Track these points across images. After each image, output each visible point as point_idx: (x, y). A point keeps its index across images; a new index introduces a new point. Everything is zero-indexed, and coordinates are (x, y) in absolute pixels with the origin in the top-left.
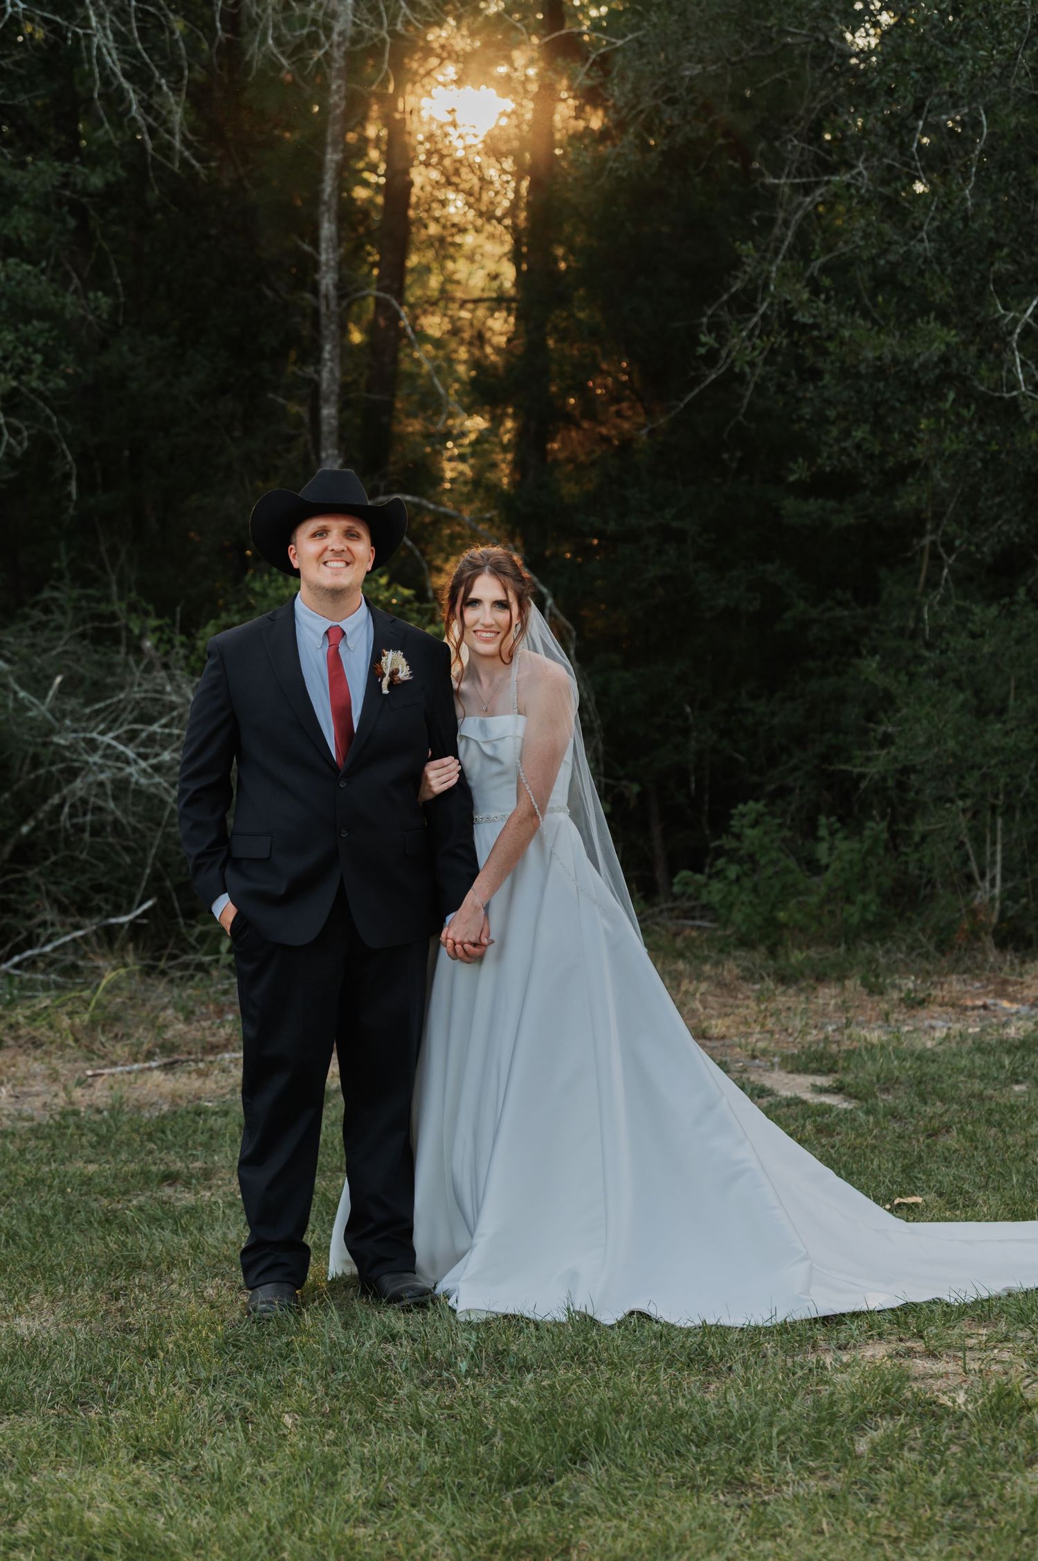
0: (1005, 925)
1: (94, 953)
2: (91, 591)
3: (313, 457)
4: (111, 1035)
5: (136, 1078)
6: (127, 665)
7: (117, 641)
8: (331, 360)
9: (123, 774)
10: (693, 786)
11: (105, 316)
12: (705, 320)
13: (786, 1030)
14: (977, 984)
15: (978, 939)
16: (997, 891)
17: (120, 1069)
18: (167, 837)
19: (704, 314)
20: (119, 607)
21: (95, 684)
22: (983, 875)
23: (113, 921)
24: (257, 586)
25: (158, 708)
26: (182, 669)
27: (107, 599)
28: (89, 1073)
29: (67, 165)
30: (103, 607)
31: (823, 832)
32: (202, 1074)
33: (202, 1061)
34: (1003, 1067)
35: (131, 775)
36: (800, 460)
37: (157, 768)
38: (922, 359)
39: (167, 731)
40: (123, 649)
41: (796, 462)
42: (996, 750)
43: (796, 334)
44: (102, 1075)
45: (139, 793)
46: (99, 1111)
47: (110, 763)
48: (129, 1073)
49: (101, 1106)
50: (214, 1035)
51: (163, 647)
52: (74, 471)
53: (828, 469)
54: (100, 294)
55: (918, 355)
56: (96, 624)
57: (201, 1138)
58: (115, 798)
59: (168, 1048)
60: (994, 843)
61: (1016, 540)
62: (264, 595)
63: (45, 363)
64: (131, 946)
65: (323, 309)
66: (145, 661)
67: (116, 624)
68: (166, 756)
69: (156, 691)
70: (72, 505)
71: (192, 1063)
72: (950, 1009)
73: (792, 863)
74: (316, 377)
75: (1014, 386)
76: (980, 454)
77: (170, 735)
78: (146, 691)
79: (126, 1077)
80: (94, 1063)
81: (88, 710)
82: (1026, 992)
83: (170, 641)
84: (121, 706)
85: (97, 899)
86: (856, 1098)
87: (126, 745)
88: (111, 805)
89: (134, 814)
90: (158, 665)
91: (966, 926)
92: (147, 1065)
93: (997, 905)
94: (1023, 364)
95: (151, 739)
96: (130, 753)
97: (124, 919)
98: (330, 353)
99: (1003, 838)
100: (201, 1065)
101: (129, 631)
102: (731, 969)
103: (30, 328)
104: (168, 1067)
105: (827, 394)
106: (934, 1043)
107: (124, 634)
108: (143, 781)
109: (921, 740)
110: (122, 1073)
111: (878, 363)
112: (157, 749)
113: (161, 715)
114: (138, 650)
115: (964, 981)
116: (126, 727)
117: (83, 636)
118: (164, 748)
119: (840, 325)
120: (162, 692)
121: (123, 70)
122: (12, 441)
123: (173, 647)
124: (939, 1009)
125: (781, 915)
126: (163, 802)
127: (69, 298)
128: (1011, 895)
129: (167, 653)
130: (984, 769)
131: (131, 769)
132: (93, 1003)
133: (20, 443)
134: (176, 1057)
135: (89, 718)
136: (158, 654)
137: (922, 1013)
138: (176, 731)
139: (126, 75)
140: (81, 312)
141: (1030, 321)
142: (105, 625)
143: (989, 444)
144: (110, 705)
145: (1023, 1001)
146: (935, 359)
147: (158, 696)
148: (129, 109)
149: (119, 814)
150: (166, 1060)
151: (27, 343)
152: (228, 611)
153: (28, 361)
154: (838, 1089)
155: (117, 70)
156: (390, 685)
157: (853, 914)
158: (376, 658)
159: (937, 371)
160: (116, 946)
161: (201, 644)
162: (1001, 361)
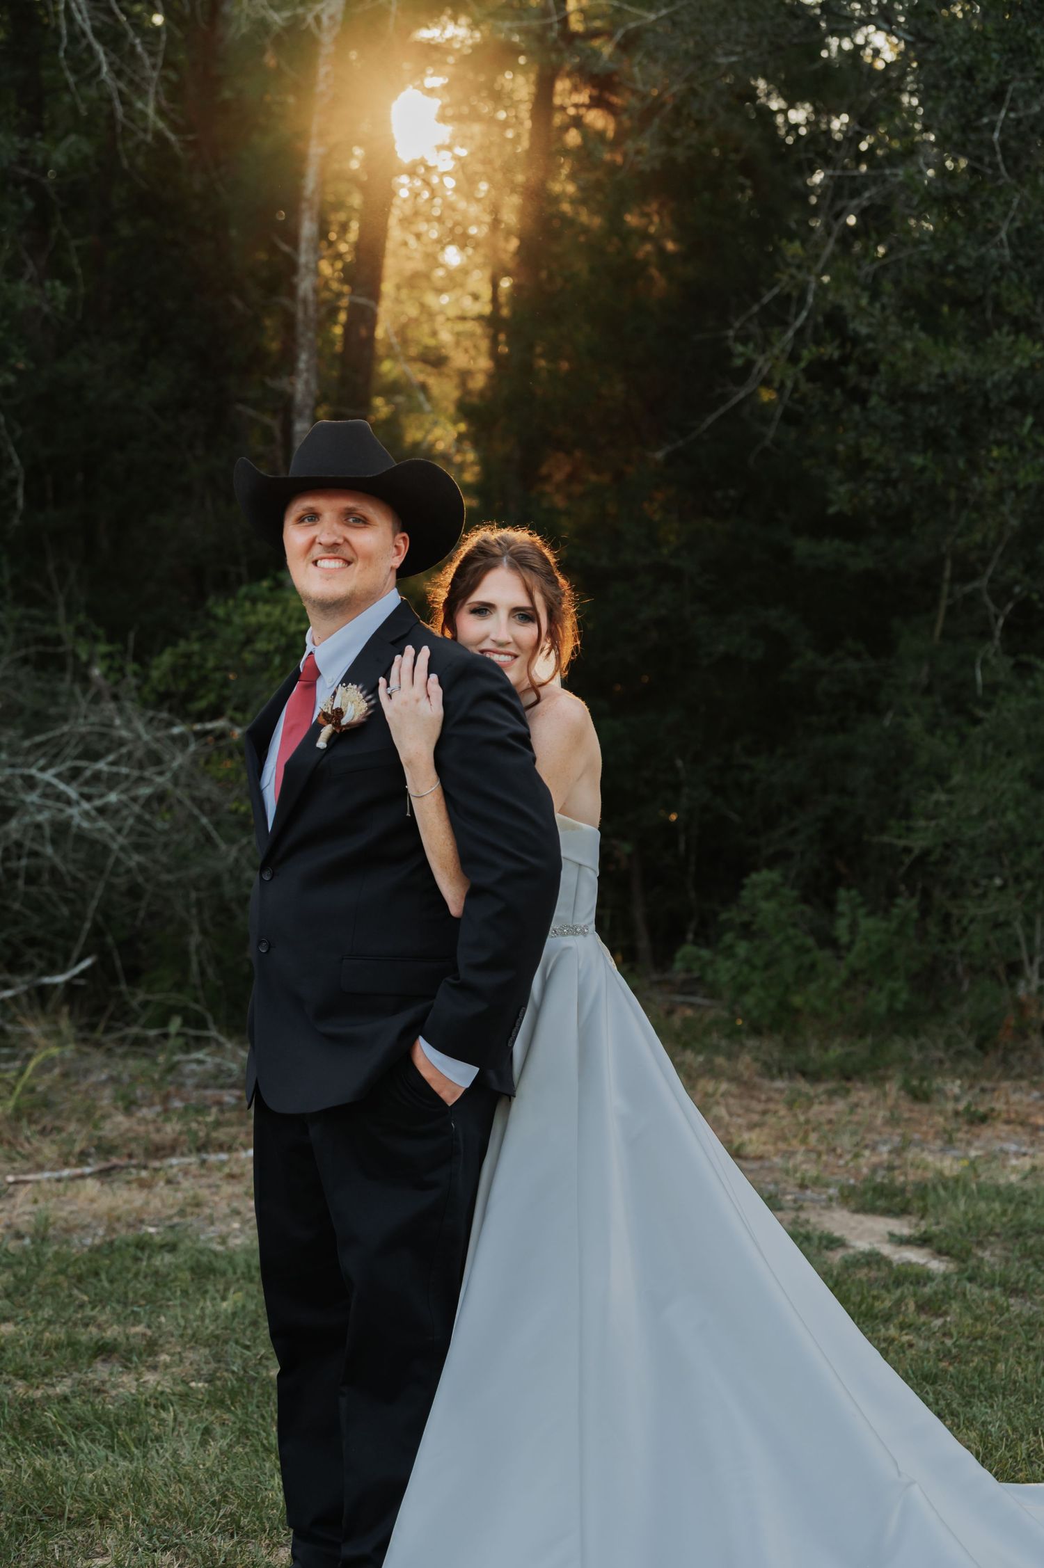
1: (24, 1015)
2: (35, 612)
4: (39, 1127)
5: (66, 1187)
6: (72, 695)
7: (62, 668)
8: (308, 370)
9: (62, 817)
10: (682, 846)
11: (62, 307)
12: (732, 332)
13: (834, 1150)
15: (1026, 1037)
17: (47, 1175)
18: (110, 887)
19: (730, 326)
20: (66, 630)
21: (37, 714)
22: (1031, 965)
23: (47, 980)
24: (220, 612)
25: (105, 743)
26: (133, 700)
27: (53, 621)
28: (11, 1179)
29: (27, 141)
30: (48, 630)
31: (842, 907)
32: (144, 1185)
33: (145, 1167)
35: (71, 817)
37: (101, 811)
38: (996, 377)
39: (114, 769)
40: (68, 677)
43: (849, 346)
44: (26, 1182)
45: (81, 838)
46: (19, 1236)
47: (49, 803)
48: (59, 1180)
49: (23, 1228)
50: (158, 1130)
51: (114, 676)
52: (22, 478)
54: (58, 283)
55: (993, 373)
56: (41, 648)
57: (146, 1286)
58: (54, 842)
59: (105, 1149)
62: (228, 621)
64: (65, 1009)
65: (300, 315)
66: (93, 691)
67: (61, 649)
68: (113, 797)
69: (104, 725)
70: (18, 514)
71: (134, 1171)
72: (1019, 1129)
73: (810, 942)
74: (288, 389)
77: (117, 774)
78: (93, 724)
79: (54, 1186)
80: (16, 1165)
81: (27, 744)
83: (121, 670)
84: (65, 740)
85: (30, 954)
86: (947, 1254)
87: (68, 783)
88: (49, 850)
89: (74, 861)
90: (107, 696)
91: (1011, 1021)
92: (78, 1171)
95: (97, 777)
96: (72, 792)
97: (60, 979)
98: (306, 363)
100: (144, 1174)
101: (76, 657)
102: (745, 1063)
104: (104, 1174)
106: (1019, 1177)
107: (70, 661)
108: (85, 825)
109: (975, 811)
110: (49, 1180)
111: (942, 382)
112: (102, 788)
113: (108, 751)
114: (85, 679)
116: (69, 764)
117: (25, 661)
118: (111, 789)
120: (110, 725)
121: (94, 29)
123: (124, 676)
124: (1006, 1128)
125: (797, 1000)
126: (106, 850)
127: (22, 286)
129: (117, 683)
131: (74, 811)
132: (19, 1089)
134: (115, 1160)
135: (29, 751)
136: (108, 684)
137: (987, 1132)
138: (124, 770)
139: (98, 33)
140: (36, 301)
142: (50, 649)
144: (53, 738)
146: (1012, 377)
147: (104, 730)
148: (99, 70)
149: (57, 860)
150: (103, 1165)
152: (187, 638)
154: (923, 1241)
155: (87, 27)
157: (879, 1002)
159: (1011, 393)
160: (50, 1006)
161: (155, 674)
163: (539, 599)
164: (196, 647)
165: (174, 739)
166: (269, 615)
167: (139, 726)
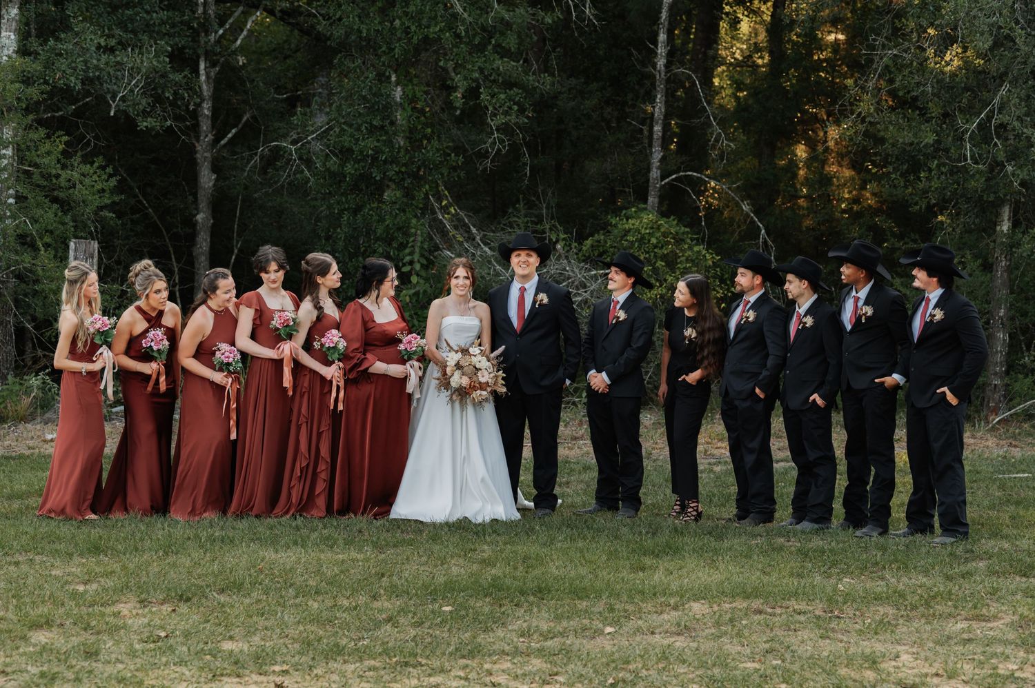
2: (534, 219)
3: (648, 151)
8: (660, 103)
11: (549, 87)
20: (546, 227)
24: (613, 222)
26: (574, 259)
30: (539, 227)
51: (566, 248)
52: (529, 162)
54: (546, 75)
62: (615, 226)
63: (518, 110)
65: (658, 77)
66: (558, 254)
70: (527, 179)
74: (652, 110)
75: (964, 159)
78: (557, 269)
83: (570, 245)
90: (563, 257)
94: (971, 149)
98: (660, 99)
103: (512, 92)
120: (565, 270)
122: (500, 146)
123: (571, 248)
127: (531, 77)
129: (568, 251)
133: (504, 147)
136: (564, 252)
140: (537, 84)
141: (975, 129)
147: (562, 271)
151: (510, 100)
152: (599, 233)
153: (510, 108)
156: (539, 305)
158: (536, 294)
161: (584, 248)
162: (962, 147)
164: (602, 237)
165: (592, 277)
166: (633, 225)
167: (577, 271)
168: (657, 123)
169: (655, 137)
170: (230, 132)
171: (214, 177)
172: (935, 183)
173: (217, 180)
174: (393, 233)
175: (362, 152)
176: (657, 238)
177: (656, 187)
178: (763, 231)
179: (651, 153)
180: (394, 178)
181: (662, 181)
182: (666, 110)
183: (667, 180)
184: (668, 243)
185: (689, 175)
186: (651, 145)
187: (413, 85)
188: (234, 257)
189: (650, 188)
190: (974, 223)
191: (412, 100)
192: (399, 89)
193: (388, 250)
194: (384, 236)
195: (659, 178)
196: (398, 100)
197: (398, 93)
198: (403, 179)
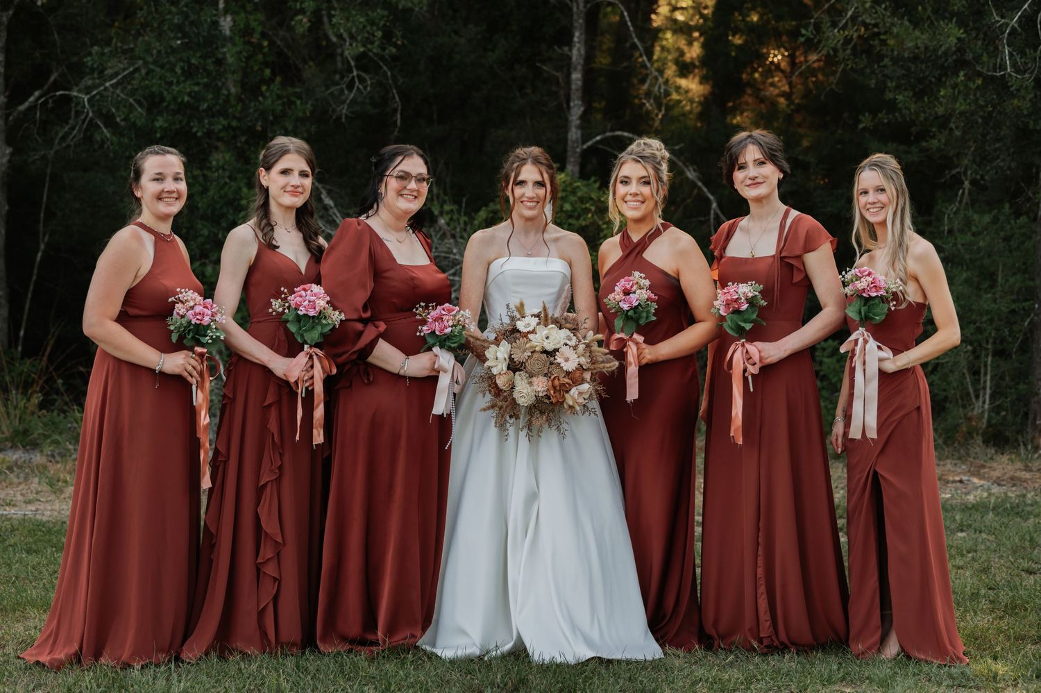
0: (990, 429)
3: (565, 106)
8: (579, 42)
12: (812, 21)
14: (964, 467)
15: (972, 437)
16: (986, 406)
22: (977, 397)
34: (955, 520)
36: (867, 114)
38: (943, 49)
41: (864, 115)
42: (988, 312)
43: (862, 30)
51: (453, 224)
52: (400, 108)
53: (886, 121)
55: (941, 46)
60: (986, 374)
61: (1008, 172)
63: (383, 37)
65: (575, 9)
66: (441, 232)
69: (446, 252)
70: (397, 130)
74: (569, 53)
75: (1002, 67)
76: (981, 113)
78: (440, 252)
82: (992, 473)
83: (457, 220)
90: (448, 235)
91: (964, 429)
93: (986, 415)
94: (1011, 54)
98: (578, 37)
99: (991, 371)
101: (431, 212)
103: (375, 14)
105: (886, 72)
111: (916, 51)
114: (437, 225)
115: (955, 464)
119: (893, 24)
120: (451, 252)
122: (361, 87)
123: (459, 224)
128: (996, 409)
129: (455, 228)
130: (978, 324)
133: (365, 88)
136: (449, 229)
140: (410, 5)
141: (1016, 26)
143: (987, 107)
145: (988, 479)
146: (954, 49)
147: (448, 255)
151: (372, 23)
153: (373, 35)
159: (954, 58)
162: (996, 52)
163: (546, 176)
168: (575, 69)
169: (573, 87)
170: (31, 94)
171: (8, 151)
172: (961, 104)
173: (12, 154)
174: (221, 208)
175: (175, 99)
176: (572, 204)
177: (576, 152)
178: (714, 205)
179: (569, 107)
180: (222, 135)
181: (583, 143)
182: (586, 52)
183: (590, 143)
184: (587, 210)
185: (618, 136)
186: (568, 100)
187: (246, 12)
188: (40, 254)
189: (569, 154)
190: (1009, 168)
191: (246, 32)
192: (229, 18)
193: (216, 231)
194: (209, 212)
195: (580, 141)
196: (228, 33)
197: (226, 23)
198: (235, 137)
